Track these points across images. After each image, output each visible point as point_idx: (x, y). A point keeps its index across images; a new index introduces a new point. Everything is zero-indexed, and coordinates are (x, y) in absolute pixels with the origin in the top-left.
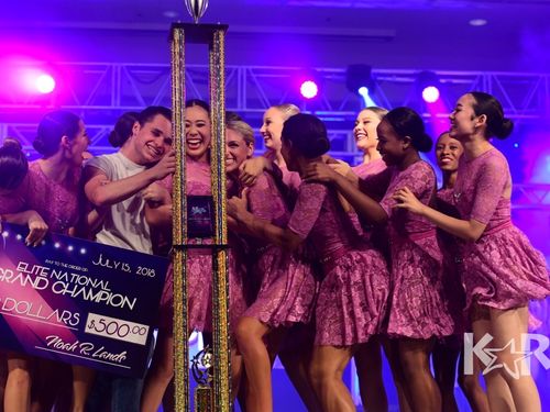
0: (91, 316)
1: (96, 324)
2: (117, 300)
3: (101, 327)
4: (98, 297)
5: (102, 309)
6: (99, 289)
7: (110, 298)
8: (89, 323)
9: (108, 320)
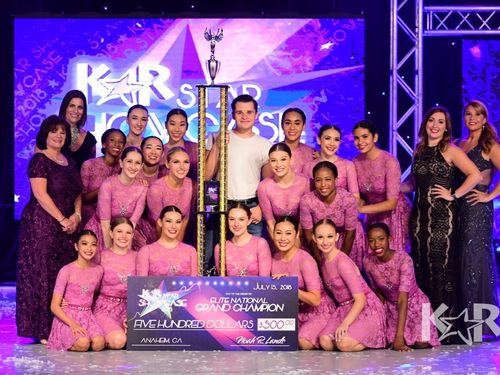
0: (260, 320)
1: (263, 324)
2: (273, 308)
3: (267, 325)
4: (262, 308)
5: (265, 315)
6: (261, 303)
7: (268, 307)
8: (259, 325)
9: (270, 320)
